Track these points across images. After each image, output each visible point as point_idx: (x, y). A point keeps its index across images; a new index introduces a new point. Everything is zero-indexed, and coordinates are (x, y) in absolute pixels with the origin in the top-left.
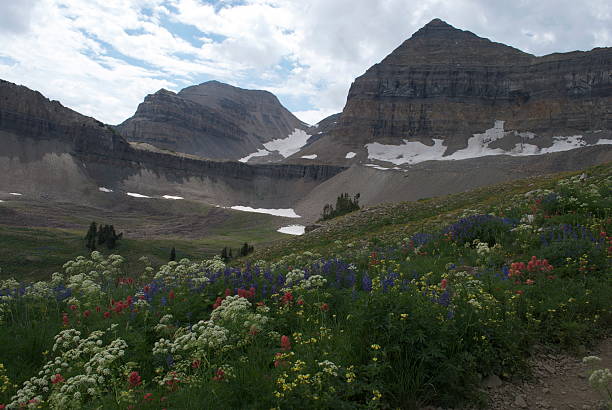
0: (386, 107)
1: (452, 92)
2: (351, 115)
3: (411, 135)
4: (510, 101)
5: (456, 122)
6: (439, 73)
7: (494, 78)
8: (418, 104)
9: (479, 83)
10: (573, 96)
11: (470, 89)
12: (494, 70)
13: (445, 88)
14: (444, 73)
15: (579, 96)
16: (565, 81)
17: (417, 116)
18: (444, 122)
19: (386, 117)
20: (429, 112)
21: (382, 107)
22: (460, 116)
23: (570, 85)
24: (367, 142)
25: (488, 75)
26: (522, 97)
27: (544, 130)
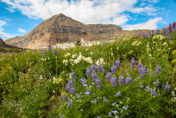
0: (58, 34)
1: (72, 31)
2: (51, 36)
3: (65, 42)
4: (83, 34)
5: (74, 39)
6: (68, 27)
7: (79, 29)
8: (65, 34)
9: (77, 30)
10: (95, 33)
11: (75, 31)
12: (79, 27)
13: (70, 31)
14: (69, 27)
15: (96, 33)
16: (93, 30)
17: (65, 37)
18: (72, 39)
19: (59, 37)
20: (68, 36)
21: (57, 34)
22: (75, 37)
23: (94, 31)
24: (56, 43)
25: (78, 28)
26: (85, 33)
27: (92, 40)
